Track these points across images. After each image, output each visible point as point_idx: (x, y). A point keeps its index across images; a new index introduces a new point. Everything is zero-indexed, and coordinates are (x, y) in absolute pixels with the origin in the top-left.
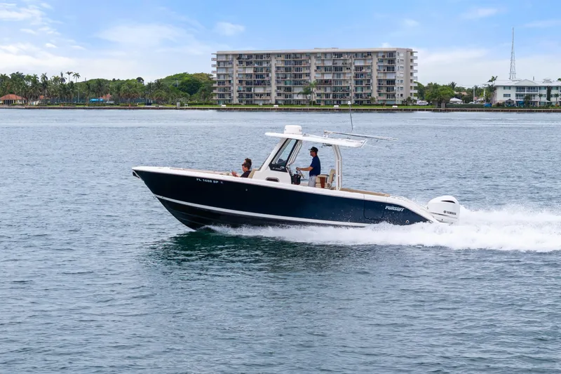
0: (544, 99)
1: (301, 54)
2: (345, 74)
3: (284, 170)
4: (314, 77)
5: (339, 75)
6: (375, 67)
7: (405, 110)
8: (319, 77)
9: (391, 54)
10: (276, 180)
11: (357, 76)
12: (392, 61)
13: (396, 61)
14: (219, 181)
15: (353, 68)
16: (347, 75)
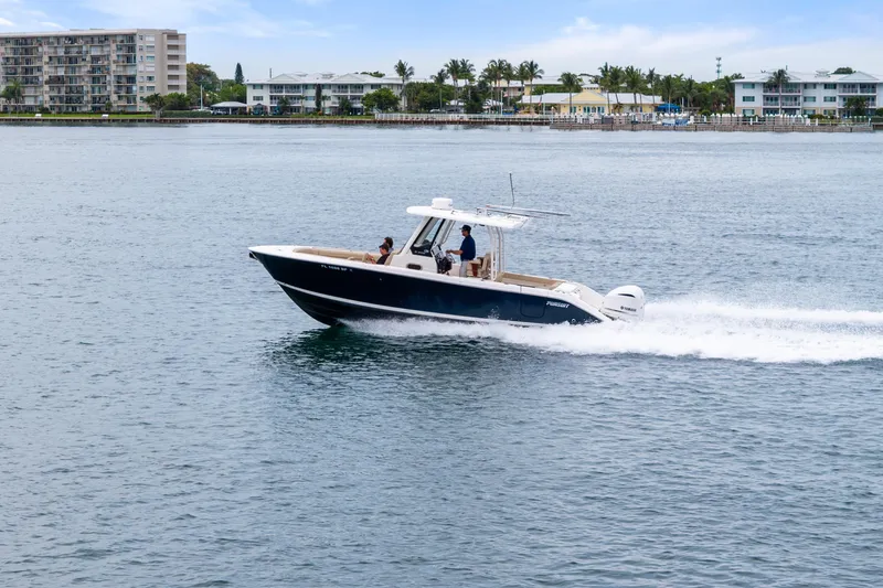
0: (312, 104)
1: (32, 38)
2: (80, 67)
3: (429, 255)
4: (47, 71)
5: (74, 69)
6: (114, 57)
7: (148, 121)
8: (52, 73)
9: (131, 37)
10: (418, 267)
11: (93, 70)
12: (132, 49)
13: (137, 49)
14: (348, 268)
15: (88, 59)
16: (83, 70)
